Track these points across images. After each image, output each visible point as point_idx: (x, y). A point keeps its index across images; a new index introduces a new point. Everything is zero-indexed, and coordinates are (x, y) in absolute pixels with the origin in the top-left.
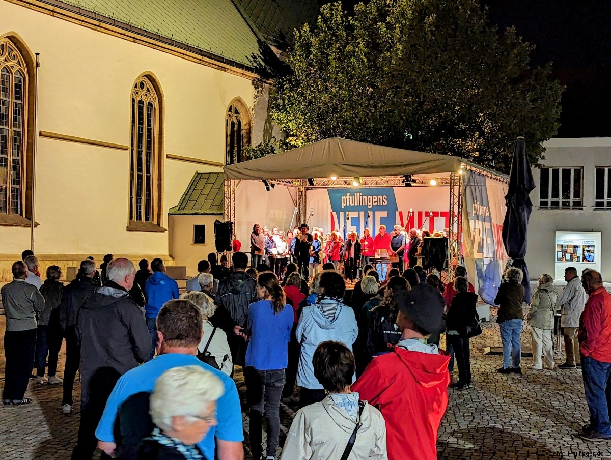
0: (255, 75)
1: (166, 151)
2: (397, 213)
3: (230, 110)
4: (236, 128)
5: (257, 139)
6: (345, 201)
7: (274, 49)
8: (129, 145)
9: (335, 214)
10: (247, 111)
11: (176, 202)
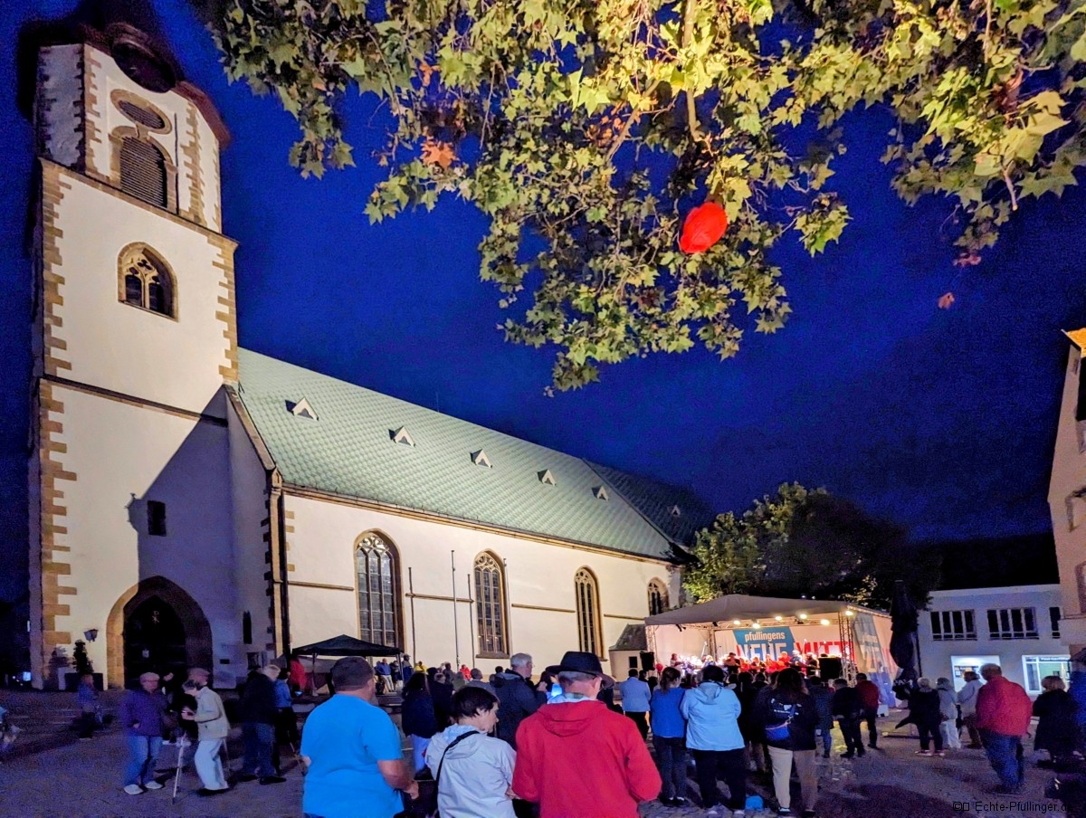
0: (668, 563)
1: (603, 613)
2: (795, 645)
3: (650, 585)
4: (656, 597)
5: (673, 603)
6: (748, 637)
7: (683, 547)
8: (575, 609)
9: (740, 646)
10: (664, 586)
11: (614, 643)
